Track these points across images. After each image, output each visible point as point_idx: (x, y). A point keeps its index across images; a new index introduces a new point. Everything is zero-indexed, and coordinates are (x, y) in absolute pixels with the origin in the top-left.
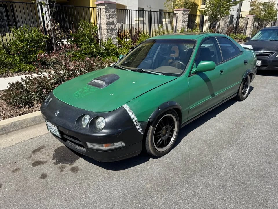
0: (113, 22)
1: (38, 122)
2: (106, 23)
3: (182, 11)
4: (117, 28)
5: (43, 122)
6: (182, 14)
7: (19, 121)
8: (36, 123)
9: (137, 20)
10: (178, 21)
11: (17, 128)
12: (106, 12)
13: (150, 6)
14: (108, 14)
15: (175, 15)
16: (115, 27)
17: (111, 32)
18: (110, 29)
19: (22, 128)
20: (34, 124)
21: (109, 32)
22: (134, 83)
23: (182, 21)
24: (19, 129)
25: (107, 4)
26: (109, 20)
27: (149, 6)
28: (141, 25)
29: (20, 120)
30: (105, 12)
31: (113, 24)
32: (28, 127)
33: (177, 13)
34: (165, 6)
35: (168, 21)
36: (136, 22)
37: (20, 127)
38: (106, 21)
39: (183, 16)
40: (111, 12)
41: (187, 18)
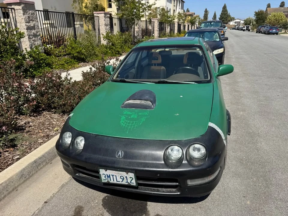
0: (35, 26)
1: (28, 176)
2: (25, 27)
3: (103, 14)
4: (40, 34)
5: (34, 173)
6: (103, 18)
7: (3, 183)
8: (25, 179)
9: (45, 24)
10: (100, 24)
11: (2, 196)
12: (24, 14)
13: (55, 7)
14: (26, 16)
15: (95, 18)
16: (37, 32)
17: (34, 39)
18: (31, 35)
19: (9, 193)
20: (23, 181)
21: (31, 39)
22: (181, 96)
23: (105, 25)
24: (5, 196)
25: (23, 3)
26: (30, 24)
27: (53, 7)
28: (51, 29)
29: (3, 181)
30: (22, 14)
31: (35, 29)
32: (16, 188)
33: (98, 16)
34: (73, 8)
35: (80, 24)
36: (44, 25)
37: (5, 193)
38: (26, 25)
39: (105, 19)
40: (29, 14)
41: (109, 22)
